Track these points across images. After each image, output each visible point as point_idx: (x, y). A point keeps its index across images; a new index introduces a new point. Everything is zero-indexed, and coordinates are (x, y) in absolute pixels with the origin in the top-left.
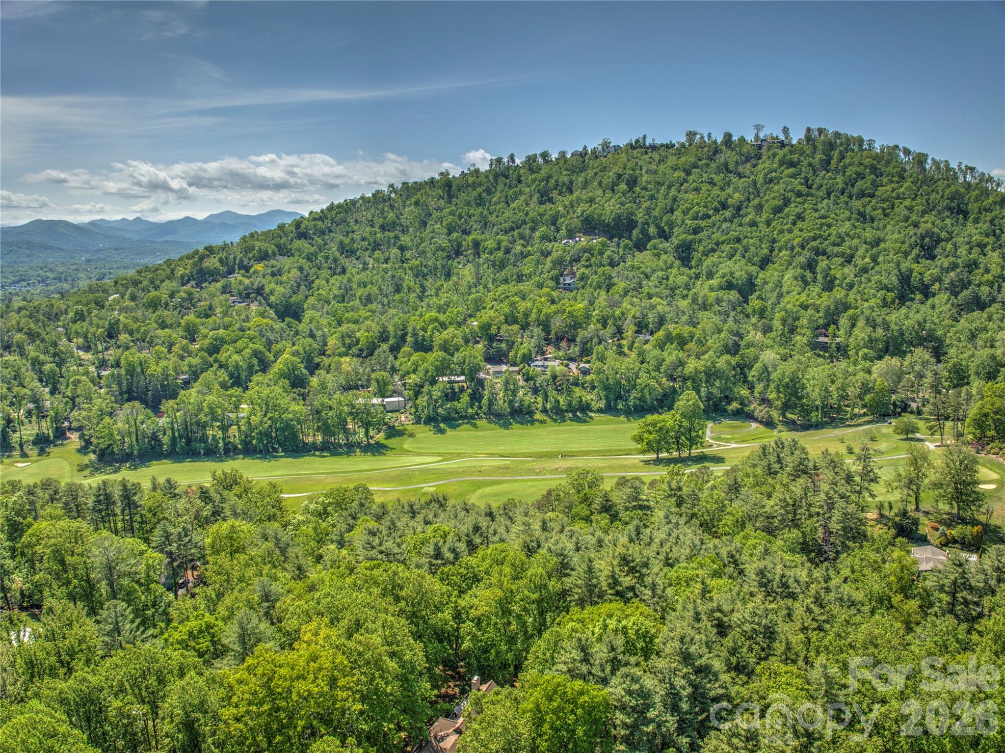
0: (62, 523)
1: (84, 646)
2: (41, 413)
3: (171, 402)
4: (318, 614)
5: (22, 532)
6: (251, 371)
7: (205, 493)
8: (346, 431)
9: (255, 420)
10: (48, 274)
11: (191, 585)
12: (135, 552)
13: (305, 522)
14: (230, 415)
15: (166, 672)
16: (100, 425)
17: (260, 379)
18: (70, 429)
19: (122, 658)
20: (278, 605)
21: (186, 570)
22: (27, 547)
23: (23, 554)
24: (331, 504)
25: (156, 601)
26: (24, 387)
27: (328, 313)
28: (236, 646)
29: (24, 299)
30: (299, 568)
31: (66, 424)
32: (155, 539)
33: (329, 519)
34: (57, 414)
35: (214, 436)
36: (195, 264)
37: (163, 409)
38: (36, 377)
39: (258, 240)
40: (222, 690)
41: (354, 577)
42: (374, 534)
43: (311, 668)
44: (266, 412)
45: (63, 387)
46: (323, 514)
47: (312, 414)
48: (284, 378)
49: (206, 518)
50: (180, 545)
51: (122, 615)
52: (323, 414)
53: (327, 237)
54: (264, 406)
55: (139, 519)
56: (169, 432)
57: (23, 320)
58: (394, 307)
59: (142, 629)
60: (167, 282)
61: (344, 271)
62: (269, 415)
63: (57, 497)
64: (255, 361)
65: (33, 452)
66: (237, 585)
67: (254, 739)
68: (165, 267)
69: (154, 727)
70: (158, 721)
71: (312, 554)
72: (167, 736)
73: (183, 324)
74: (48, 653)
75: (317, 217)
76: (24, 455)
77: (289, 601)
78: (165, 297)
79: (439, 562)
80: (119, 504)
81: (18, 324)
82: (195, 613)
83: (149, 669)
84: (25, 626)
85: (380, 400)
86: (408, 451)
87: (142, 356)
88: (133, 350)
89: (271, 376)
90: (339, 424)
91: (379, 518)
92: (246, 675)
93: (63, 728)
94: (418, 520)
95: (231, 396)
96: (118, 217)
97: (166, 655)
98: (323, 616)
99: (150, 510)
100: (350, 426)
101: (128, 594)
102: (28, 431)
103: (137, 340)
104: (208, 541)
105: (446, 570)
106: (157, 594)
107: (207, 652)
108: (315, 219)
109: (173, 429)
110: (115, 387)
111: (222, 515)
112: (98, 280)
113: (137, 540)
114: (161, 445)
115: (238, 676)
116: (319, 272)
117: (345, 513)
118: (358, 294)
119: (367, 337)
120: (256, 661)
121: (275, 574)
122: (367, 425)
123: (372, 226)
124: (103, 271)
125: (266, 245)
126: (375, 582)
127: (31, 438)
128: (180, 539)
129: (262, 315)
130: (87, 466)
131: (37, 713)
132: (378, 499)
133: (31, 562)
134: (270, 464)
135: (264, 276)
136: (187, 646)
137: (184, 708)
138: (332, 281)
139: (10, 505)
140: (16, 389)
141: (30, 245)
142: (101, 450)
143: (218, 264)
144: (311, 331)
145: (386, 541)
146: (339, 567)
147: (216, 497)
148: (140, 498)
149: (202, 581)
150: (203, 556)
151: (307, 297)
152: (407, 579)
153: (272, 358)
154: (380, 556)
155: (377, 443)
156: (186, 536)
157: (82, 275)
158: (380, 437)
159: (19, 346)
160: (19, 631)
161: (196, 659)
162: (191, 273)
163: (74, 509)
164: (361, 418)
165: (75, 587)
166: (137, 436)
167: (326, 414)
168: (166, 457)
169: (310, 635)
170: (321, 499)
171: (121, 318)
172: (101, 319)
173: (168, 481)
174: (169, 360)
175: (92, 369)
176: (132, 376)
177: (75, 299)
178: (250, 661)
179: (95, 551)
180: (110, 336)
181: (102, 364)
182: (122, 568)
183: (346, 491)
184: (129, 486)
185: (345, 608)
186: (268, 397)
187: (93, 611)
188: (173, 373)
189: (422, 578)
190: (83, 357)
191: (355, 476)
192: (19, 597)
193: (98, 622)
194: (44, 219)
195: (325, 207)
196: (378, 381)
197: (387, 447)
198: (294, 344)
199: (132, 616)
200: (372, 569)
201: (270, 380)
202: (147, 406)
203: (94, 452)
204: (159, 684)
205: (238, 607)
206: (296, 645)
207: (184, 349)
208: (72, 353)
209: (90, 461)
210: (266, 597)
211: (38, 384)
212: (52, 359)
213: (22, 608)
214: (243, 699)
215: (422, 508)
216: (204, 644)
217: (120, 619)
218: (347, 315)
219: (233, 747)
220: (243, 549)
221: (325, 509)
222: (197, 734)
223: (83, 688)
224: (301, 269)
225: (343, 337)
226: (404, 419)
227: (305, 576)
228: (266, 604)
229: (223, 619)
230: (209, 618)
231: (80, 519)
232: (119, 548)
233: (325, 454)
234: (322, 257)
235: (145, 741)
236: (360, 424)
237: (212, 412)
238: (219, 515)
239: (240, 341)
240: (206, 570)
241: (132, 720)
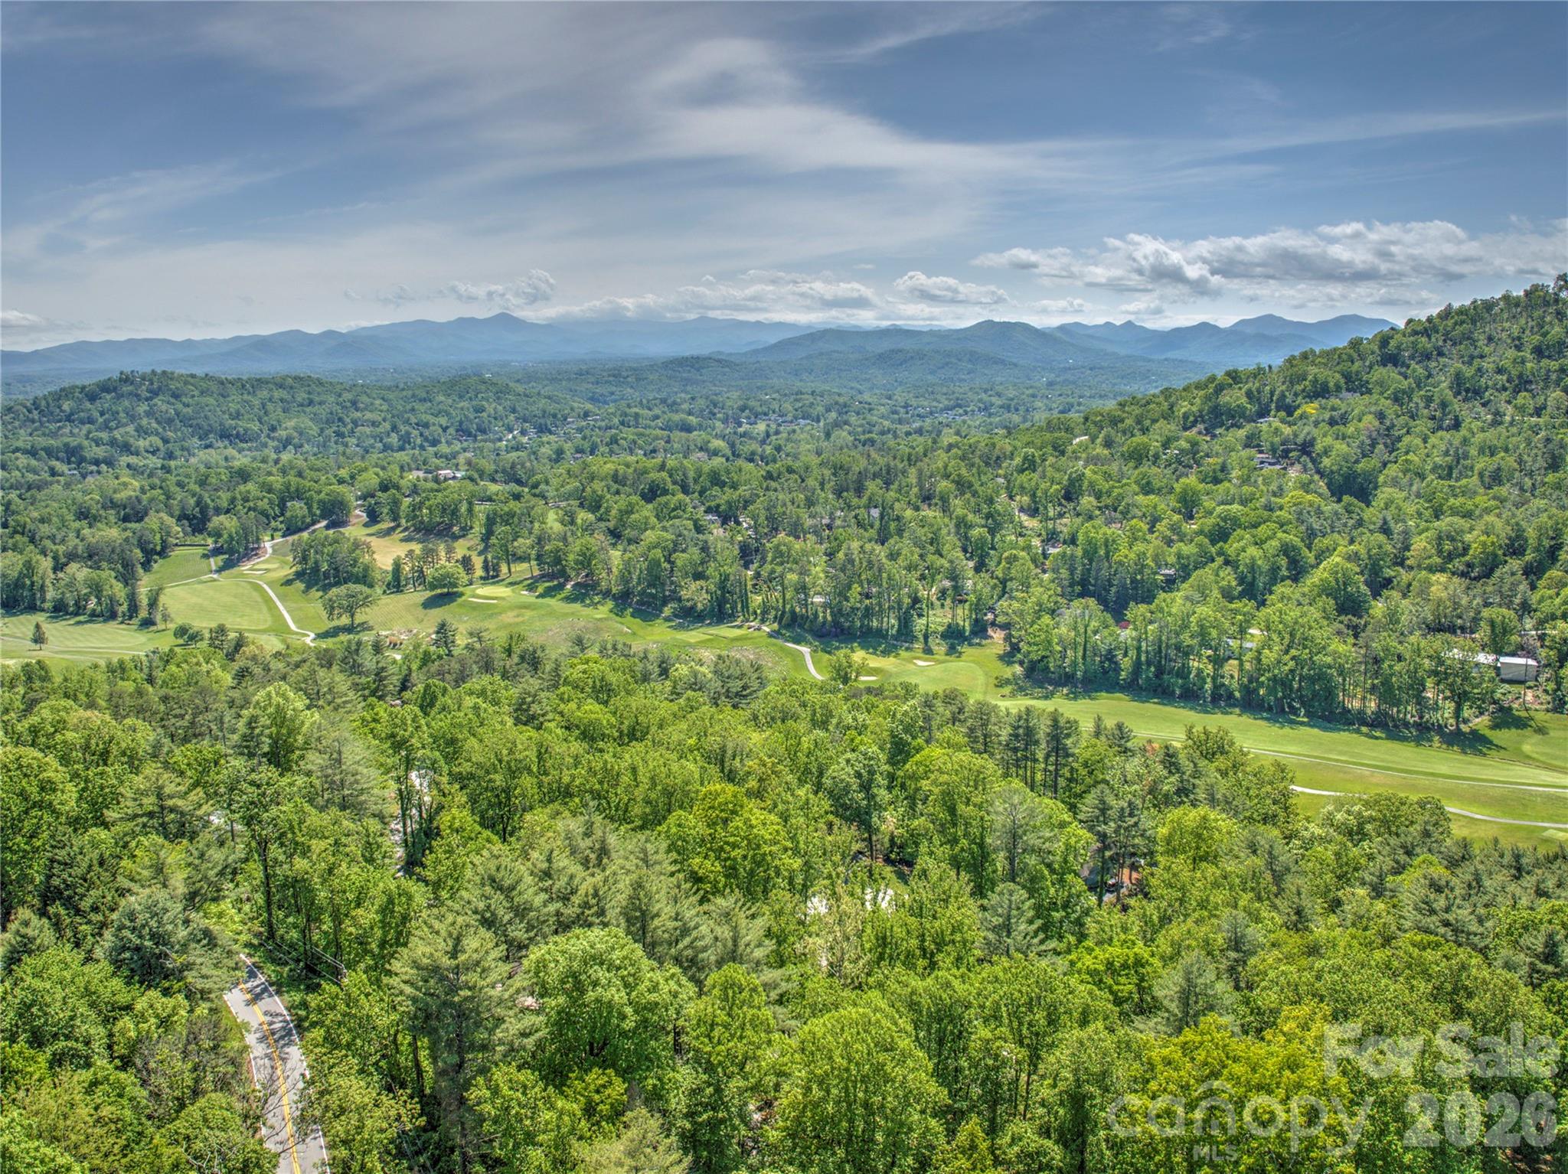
0: (961, 755)
1: (958, 937)
2: (958, 596)
3: (1142, 608)
4: (1314, 995)
5: (908, 756)
6: (1274, 577)
7: (1171, 756)
8: (1420, 701)
9: (1269, 656)
10: (994, 399)
11: (1124, 891)
12: (1053, 821)
13: (1322, 839)
14: (1231, 642)
15: (1062, 1010)
16: (1036, 626)
17: (1287, 591)
18: (993, 624)
19: (1005, 970)
20: (1252, 961)
21: (1122, 866)
22: (910, 778)
23: (903, 786)
24: (1372, 819)
25: (1069, 901)
26: (941, 556)
27: (1418, 496)
28: (1174, 1005)
29: (958, 433)
30: (1299, 912)
31: (990, 616)
32: (1084, 809)
33: (1365, 844)
34: (979, 600)
35: (1200, 671)
36: (1208, 398)
37: (1129, 615)
38: (959, 544)
39: (1313, 363)
40: (1136, 1065)
41: (1388, 952)
42: (1439, 890)
43: (1284, 1079)
44: (1289, 647)
45: (993, 564)
46: (1356, 833)
47: (1366, 663)
48: (1328, 595)
49: (1166, 796)
50: (1120, 827)
51: (1018, 908)
52: (1385, 665)
53: (1434, 364)
54: (1287, 636)
55: (1068, 775)
56: (1133, 653)
57: (953, 462)
58: (1544, 496)
59: (1041, 936)
60: (1162, 423)
61: (1457, 425)
62: (1293, 652)
63: (962, 717)
64: (1283, 562)
65: (940, 648)
66: (1194, 911)
67: (1168, 1155)
68: (1161, 399)
69: (1028, 1084)
70: (1035, 1077)
71: (1324, 895)
72: (1043, 1104)
73: (1178, 490)
74: (908, 932)
75: (1419, 329)
76: (928, 651)
77: (1270, 961)
78: (1155, 445)
79: (1550, 968)
80: (1043, 746)
81: (946, 467)
82: (1123, 936)
83: (1039, 998)
84: (887, 885)
85: (1491, 658)
86: (1529, 757)
87: (1109, 532)
88: (1098, 522)
89: (1306, 590)
90: (1411, 687)
91: (1453, 864)
92: (1178, 1055)
93: (904, 1043)
94: (1525, 884)
95: (1235, 612)
96: (1101, 320)
97: (1067, 985)
98: (1322, 1001)
99: (1085, 765)
100: (1430, 695)
101: (1033, 880)
102: (938, 618)
103: (1107, 507)
104: (1163, 831)
105: (1559, 986)
106: (1073, 890)
107: (1127, 999)
108: (1415, 333)
109: (1139, 649)
110: (1064, 573)
111: (1192, 797)
112: (1061, 412)
113: (1059, 803)
114: (1117, 669)
115: (1166, 1052)
116: (1412, 423)
117: (1393, 841)
118: (1478, 467)
119: (1484, 544)
120: (1198, 1038)
121: (1258, 910)
122: (1460, 698)
123: (1518, 348)
124: (1070, 400)
125: (1328, 373)
126: (1424, 972)
127: (941, 629)
128: (1121, 817)
129: (1306, 487)
130: (1008, 682)
131: (875, 1010)
132: (1458, 831)
133: (912, 800)
134: (1281, 732)
135: (1316, 424)
136: (1101, 981)
137: (1076, 1071)
138: (1433, 440)
139: (898, 716)
140: (930, 558)
141: (974, 357)
142: (1031, 661)
143: (1244, 400)
144: (1385, 522)
145: (1459, 907)
146: (1366, 929)
147: (1188, 767)
148: (1075, 744)
149: (1142, 890)
150: (1152, 853)
151: (1385, 465)
152: (1484, 982)
153: (1312, 560)
154: (1442, 930)
155: (1474, 732)
156: (1131, 815)
157: (1040, 404)
158: (1480, 723)
159: (942, 498)
160: (878, 891)
161: (1110, 1006)
162: (1200, 411)
163: (981, 740)
164: (1452, 685)
165: (962, 850)
166: (1085, 650)
167: (1390, 667)
168: (1123, 689)
169: (1294, 1025)
170: (1356, 808)
171: (1087, 472)
172: (1058, 470)
173: (1120, 727)
174: (1149, 542)
175: (1036, 542)
176: (1091, 561)
177: (1026, 439)
178: (1188, 1035)
179: (999, 807)
180: (1068, 497)
181: (1051, 538)
182: (1031, 839)
183: (1403, 804)
184: (1062, 723)
185: (1361, 999)
186: (1296, 623)
187: (979, 891)
188: (1152, 564)
189: (1512, 988)
190: (1026, 524)
191: (1424, 781)
192: (887, 845)
193: (983, 908)
194: (997, 320)
195: (1435, 312)
196: (1492, 623)
197: (1491, 743)
198: (1352, 542)
199: (1031, 913)
200: (1424, 949)
201: (1304, 595)
202: (1107, 608)
203: (1021, 663)
204: (1049, 1024)
205: (1189, 946)
206: (1268, 1034)
207: (1175, 528)
208: (1012, 516)
209: (1014, 675)
210: (1236, 943)
211: (961, 555)
212: (983, 522)
213: (888, 861)
214: (1165, 1090)
215: (1537, 864)
216: (1127, 986)
217: (1014, 912)
218: (1452, 500)
219: (1133, 1157)
220: (1215, 857)
221: (1361, 826)
222: (1086, 1118)
223: (944, 996)
224: (1381, 416)
225: (1440, 538)
226: (1531, 699)
227: (1307, 928)
228: (1233, 955)
229: (1162, 958)
230: (1140, 949)
231: (985, 756)
232: (1032, 810)
233: (1378, 734)
234: (1421, 397)
235: (1010, 1100)
236: (1448, 693)
237: (1203, 634)
238: (1187, 796)
239: (1263, 526)
240: (1152, 874)
241: (1001, 1064)
